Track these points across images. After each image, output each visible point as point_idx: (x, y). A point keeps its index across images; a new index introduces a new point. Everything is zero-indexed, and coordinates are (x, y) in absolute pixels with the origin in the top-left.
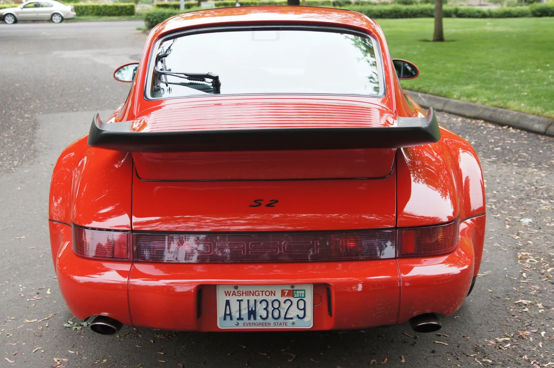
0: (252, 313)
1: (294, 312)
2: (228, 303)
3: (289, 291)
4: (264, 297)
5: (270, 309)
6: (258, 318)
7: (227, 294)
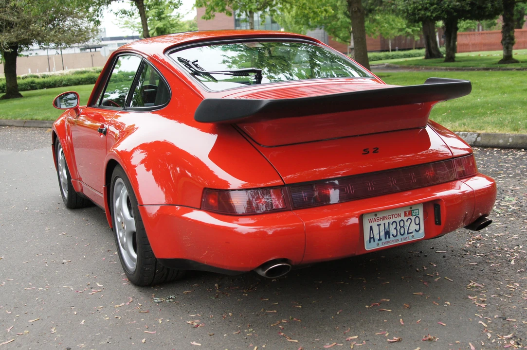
0: (387, 233)
1: (413, 227)
2: (371, 228)
3: (409, 211)
4: (394, 219)
5: (398, 228)
6: (391, 236)
7: (370, 221)
